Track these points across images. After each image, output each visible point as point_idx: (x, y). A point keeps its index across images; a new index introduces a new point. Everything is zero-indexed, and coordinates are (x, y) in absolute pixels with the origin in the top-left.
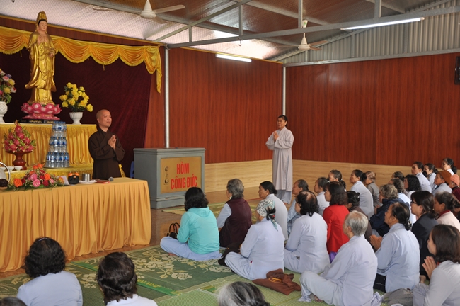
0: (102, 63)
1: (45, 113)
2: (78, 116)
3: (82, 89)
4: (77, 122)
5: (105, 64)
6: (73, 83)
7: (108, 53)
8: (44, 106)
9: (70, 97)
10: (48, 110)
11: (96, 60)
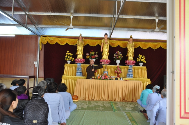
0: (154, 48)
1: (130, 63)
2: (141, 64)
3: (144, 56)
4: (141, 66)
5: (155, 49)
6: (140, 55)
7: (156, 45)
8: (130, 61)
9: (139, 59)
10: (131, 62)
11: (152, 48)
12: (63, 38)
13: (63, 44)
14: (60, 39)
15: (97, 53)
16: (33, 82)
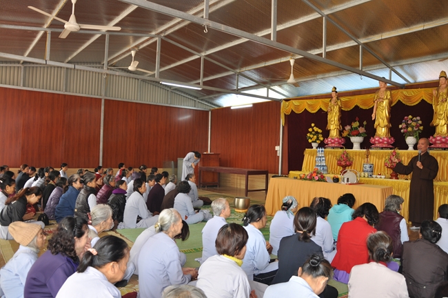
12: (314, 100)
13: (315, 112)
14: (309, 102)
15: (365, 123)
16: (265, 180)
